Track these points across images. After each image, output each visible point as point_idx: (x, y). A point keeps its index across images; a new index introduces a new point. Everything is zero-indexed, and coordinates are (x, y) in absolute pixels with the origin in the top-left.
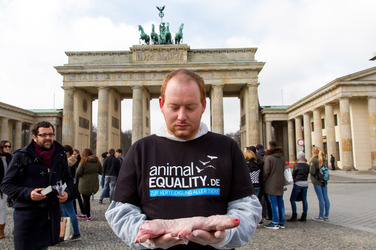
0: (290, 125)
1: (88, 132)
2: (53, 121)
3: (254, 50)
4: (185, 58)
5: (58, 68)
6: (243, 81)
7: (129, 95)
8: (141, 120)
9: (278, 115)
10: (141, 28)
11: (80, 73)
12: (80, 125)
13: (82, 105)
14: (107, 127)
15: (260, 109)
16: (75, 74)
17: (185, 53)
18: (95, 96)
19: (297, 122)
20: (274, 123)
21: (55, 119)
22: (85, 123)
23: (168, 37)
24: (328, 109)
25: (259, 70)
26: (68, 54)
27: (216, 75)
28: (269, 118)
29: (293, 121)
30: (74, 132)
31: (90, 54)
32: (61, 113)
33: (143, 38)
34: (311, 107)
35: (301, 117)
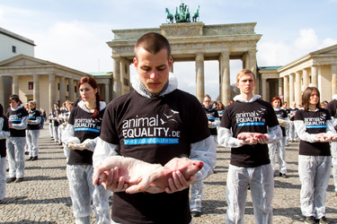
0: (280, 82)
2: (106, 82)
3: (253, 25)
4: (201, 32)
5: (108, 43)
6: (245, 50)
9: (271, 74)
10: (167, 10)
11: (124, 47)
12: (124, 84)
13: (124, 69)
15: (258, 69)
16: (120, 47)
17: (201, 28)
18: (131, 61)
19: (285, 79)
20: (268, 80)
21: (108, 80)
22: (127, 82)
23: (188, 16)
24: (305, 72)
25: (257, 41)
26: (114, 31)
27: (224, 45)
28: (265, 77)
29: (282, 79)
30: (121, 89)
31: (130, 31)
32: (112, 76)
33: (168, 18)
34: (294, 70)
35: (288, 77)
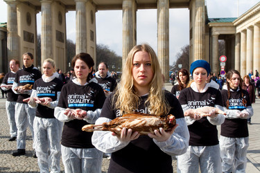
0: (237, 40)
1: (34, 46)
7: (73, 7)
8: (86, 34)
9: (224, 29)
12: (25, 39)
13: (25, 18)
14: (51, 41)
15: (207, 21)
18: (38, 9)
19: (242, 34)
20: (221, 37)
22: (31, 37)
28: (216, 32)
29: (239, 34)
30: (19, 46)
32: (5, 27)
35: (245, 31)
